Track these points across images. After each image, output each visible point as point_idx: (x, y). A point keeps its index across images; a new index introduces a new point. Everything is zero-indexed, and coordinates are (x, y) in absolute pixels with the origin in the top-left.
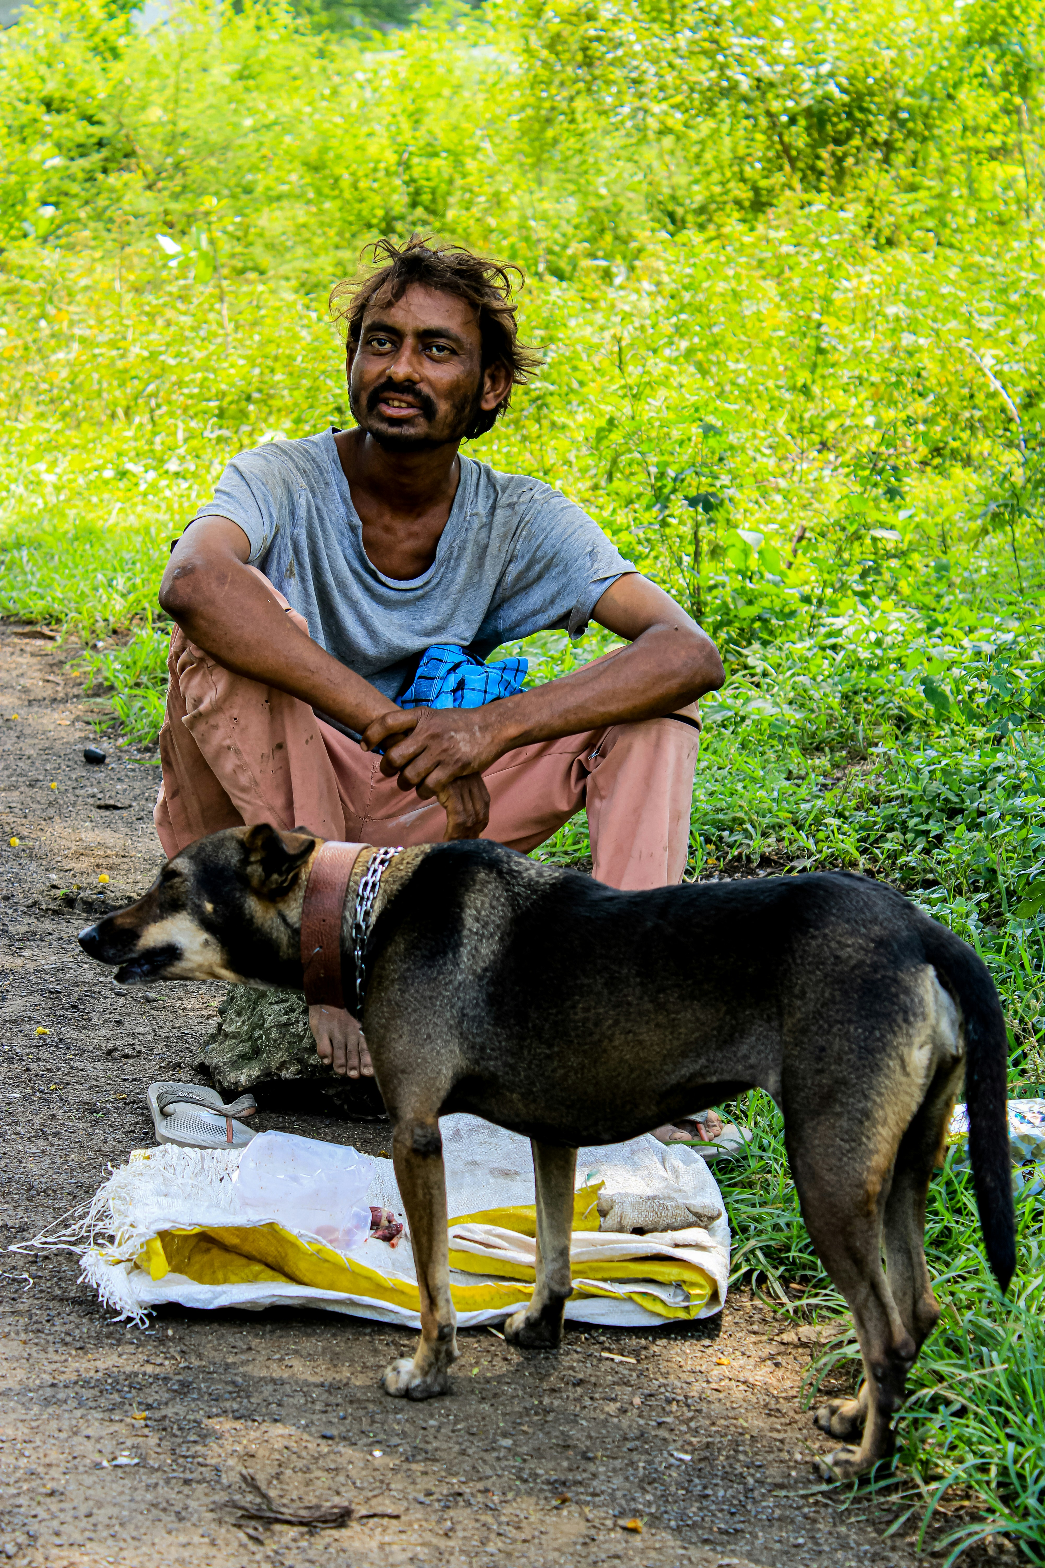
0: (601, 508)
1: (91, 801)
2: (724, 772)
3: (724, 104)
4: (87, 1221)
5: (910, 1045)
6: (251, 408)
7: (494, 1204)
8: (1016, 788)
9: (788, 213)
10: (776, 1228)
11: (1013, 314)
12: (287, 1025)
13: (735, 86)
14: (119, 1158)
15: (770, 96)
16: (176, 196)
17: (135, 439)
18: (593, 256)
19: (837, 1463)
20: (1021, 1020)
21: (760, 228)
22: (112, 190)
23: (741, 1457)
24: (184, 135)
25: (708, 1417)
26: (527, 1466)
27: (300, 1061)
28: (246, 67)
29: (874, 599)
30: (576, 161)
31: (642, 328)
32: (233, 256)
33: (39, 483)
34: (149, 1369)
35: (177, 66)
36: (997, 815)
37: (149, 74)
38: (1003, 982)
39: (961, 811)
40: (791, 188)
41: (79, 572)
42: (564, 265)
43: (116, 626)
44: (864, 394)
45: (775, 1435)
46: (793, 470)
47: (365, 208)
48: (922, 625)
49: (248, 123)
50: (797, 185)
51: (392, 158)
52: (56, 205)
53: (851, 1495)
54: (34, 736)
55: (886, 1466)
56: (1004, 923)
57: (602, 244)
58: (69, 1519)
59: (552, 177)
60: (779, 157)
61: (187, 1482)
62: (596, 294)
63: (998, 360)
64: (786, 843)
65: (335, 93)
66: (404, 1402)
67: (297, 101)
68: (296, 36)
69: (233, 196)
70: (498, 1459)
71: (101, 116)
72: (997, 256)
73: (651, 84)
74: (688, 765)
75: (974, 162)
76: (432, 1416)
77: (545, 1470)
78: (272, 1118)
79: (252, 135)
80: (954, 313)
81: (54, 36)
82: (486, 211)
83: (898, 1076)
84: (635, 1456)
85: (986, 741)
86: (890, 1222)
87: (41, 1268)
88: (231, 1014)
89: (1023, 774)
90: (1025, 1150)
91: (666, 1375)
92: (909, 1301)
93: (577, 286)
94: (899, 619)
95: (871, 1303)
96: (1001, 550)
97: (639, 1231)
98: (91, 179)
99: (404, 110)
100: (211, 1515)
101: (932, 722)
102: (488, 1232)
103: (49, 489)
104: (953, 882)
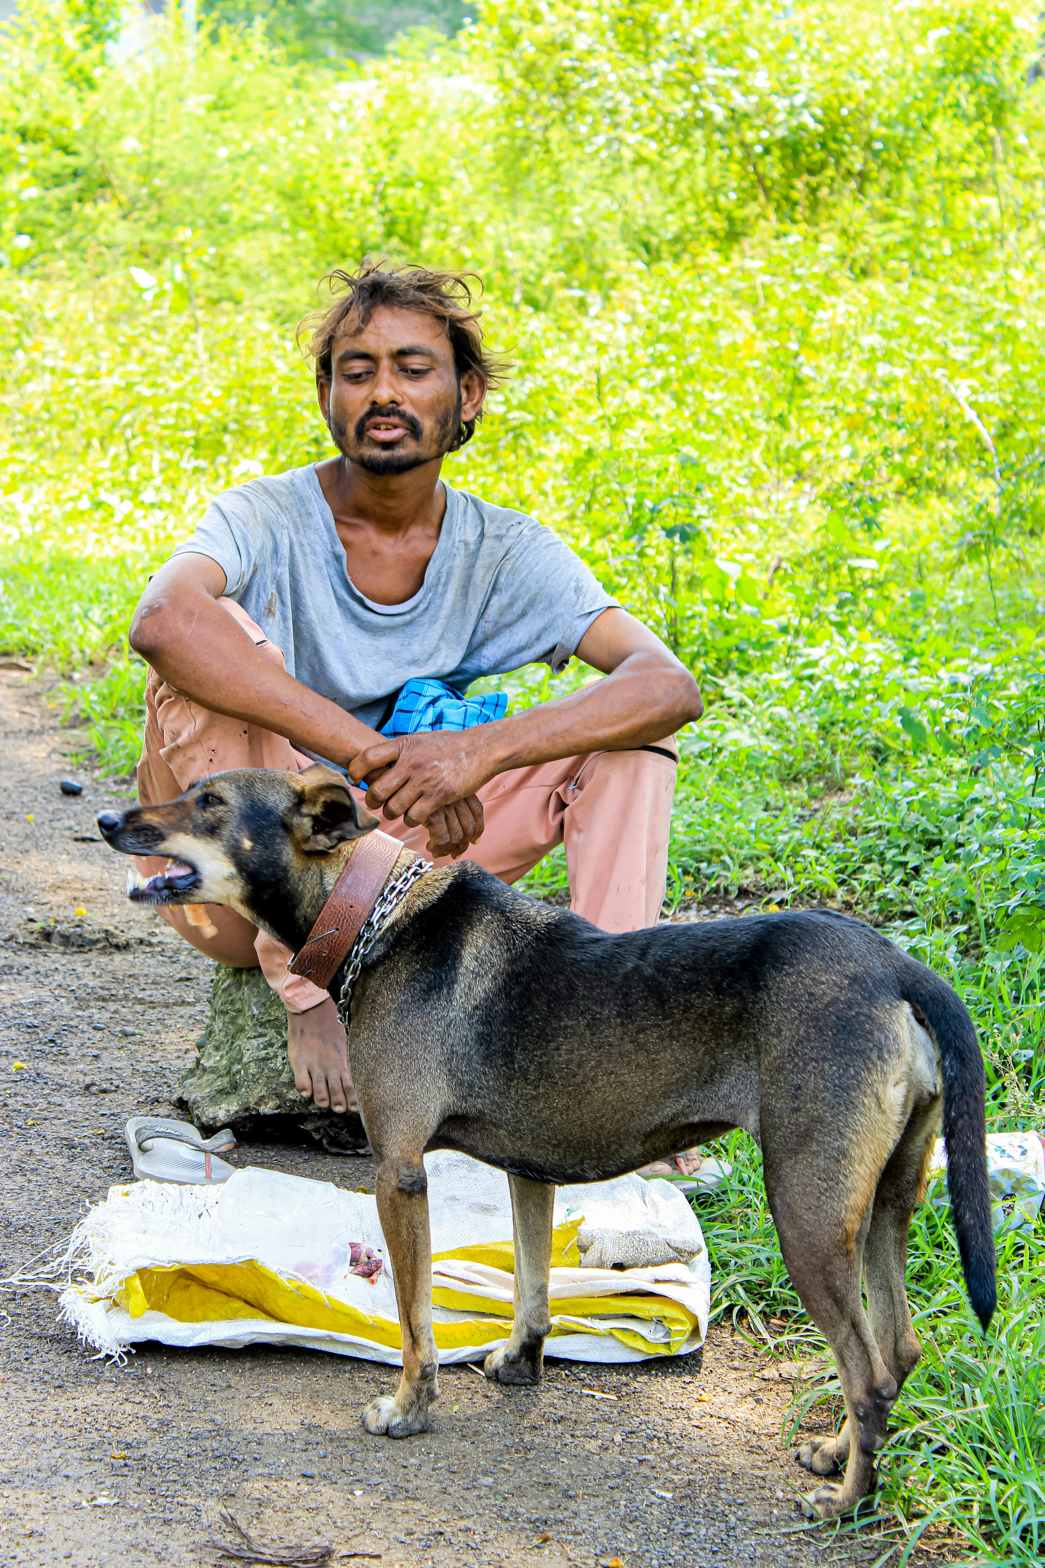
0: (577, 538)
1: (68, 833)
2: (702, 804)
3: (698, 135)
4: (66, 1258)
5: (885, 1082)
6: (227, 438)
7: (473, 1240)
8: (994, 819)
9: (763, 243)
10: (756, 1262)
11: (987, 345)
12: (265, 1059)
13: (709, 116)
14: (97, 1194)
15: (744, 126)
16: (151, 227)
17: (111, 469)
18: (568, 285)
19: (818, 1501)
20: (1001, 1053)
21: (735, 256)
22: (87, 220)
23: (723, 1495)
24: (160, 165)
25: (690, 1454)
26: (508, 1504)
27: (279, 1096)
28: (221, 97)
29: (851, 630)
30: (551, 191)
31: (618, 359)
32: (208, 286)
33: (15, 514)
34: (128, 1407)
35: (152, 98)
36: (976, 846)
37: (125, 105)
38: (982, 1014)
39: (940, 843)
40: (766, 218)
41: (55, 603)
42: (539, 295)
43: (94, 658)
44: (839, 423)
45: (757, 1472)
46: (768, 500)
47: (340, 237)
48: (898, 656)
49: (223, 153)
50: (772, 216)
51: (366, 188)
52: (32, 235)
53: (834, 1533)
54: (10, 768)
55: (867, 1505)
56: (981, 956)
57: (576, 273)
58: (48, 1560)
59: (526, 208)
60: (753, 186)
61: (166, 1522)
62: (571, 324)
63: (974, 391)
64: (764, 874)
65: (310, 123)
66: (384, 1439)
67: (272, 132)
68: (272, 67)
69: (209, 226)
70: (479, 1497)
71: (76, 146)
72: (971, 286)
73: (626, 115)
74: (667, 798)
75: (948, 193)
76: (412, 1454)
77: (526, 1508)
78: (250, 1153)
79: (227, 166)
80: (930, 344)
81: (30, 67)
82: (461, 241)
83: (874, 1114)
84: (616, 1494)
85: (964, 772)
86: (871, 1259)
87: (20, 1306)
88: (209, 1048)
89: (1003, 806)
90: (1006, 1185)
91: (647, 1411)
92: (890, 1339)
93: (552, 316)
94: (876, 650)
95: (853, 1342)
96: (976, 580)
97: (619, 1267)
98: (67, 209)
99: (380, 141)
100: (191, 1556)
101: (909, 753)
102: (468, 1269)
103: (24, 521)
104: (932, 914)
